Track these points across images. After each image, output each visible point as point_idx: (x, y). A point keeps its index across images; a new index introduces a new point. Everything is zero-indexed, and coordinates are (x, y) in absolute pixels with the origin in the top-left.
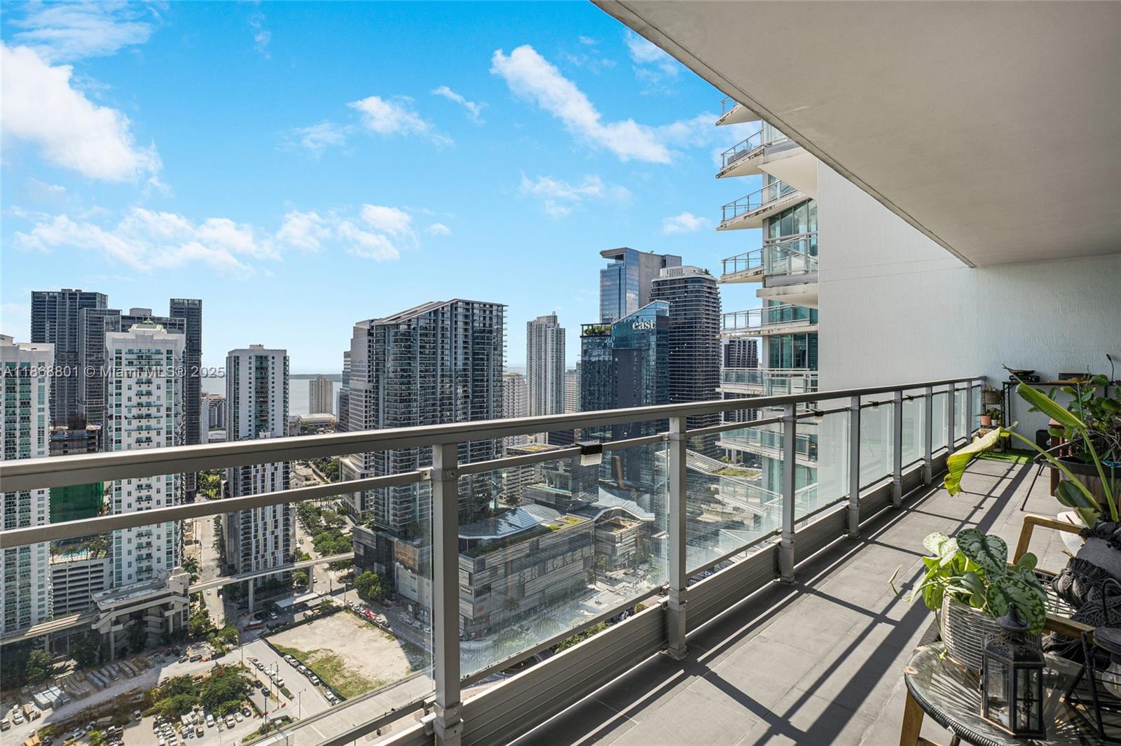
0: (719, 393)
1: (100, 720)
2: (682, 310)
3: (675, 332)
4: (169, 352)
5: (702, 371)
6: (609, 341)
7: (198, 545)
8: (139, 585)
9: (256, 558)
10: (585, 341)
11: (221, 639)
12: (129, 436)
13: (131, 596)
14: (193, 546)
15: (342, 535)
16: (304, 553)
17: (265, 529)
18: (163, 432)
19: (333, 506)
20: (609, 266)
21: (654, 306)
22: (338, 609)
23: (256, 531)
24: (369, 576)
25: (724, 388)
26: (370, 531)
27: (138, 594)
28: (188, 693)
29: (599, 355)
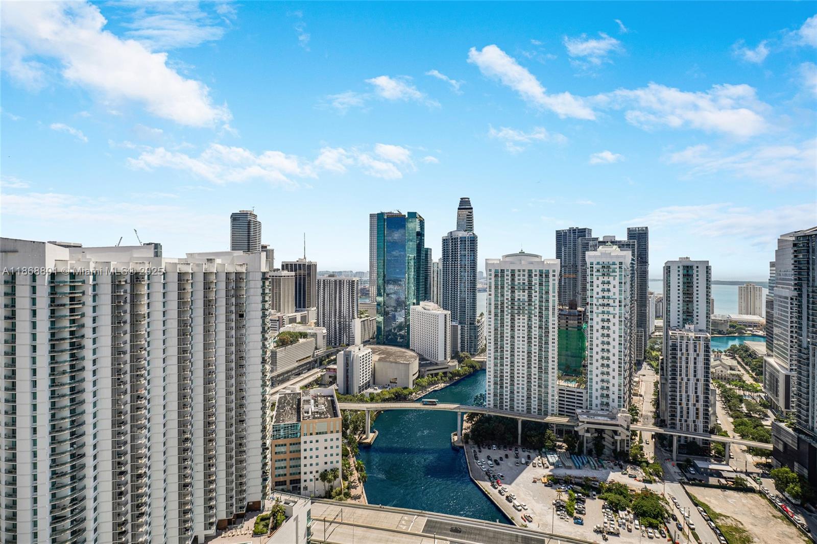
1: (575, 486)
4: (621, 263)
7: (641, 398)
8: (601, 413)
9: (680, 421)
11: (651, 471)
12: (598, 316)
13: (596, 418)
14: (638, 398)
15: (762, 426)
16: (723, 430)
17: (688, 400)
18: (617, 316)
19: (755, 397)
22: (751, 490)
23: (681, 400)
24: (787, 473)
26: (790, 430)
27: (599, 418)
28: (625, 497)
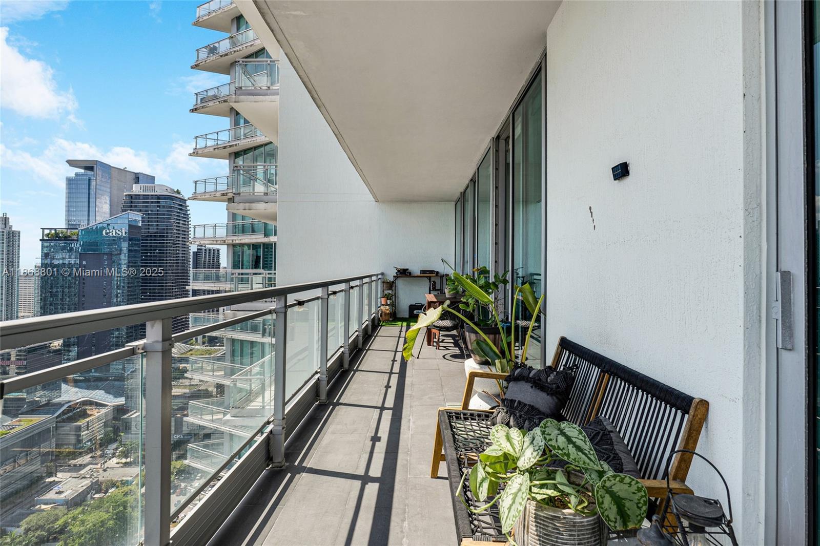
0: (188, 291)
2: (155, 222)
3: (147, 240)
5: (173, 273)
6: (75, 245)
10: (47, 244)
20: (77, 175)
21: (126, 216)
25: (192, 286)
29: (63, 259)
